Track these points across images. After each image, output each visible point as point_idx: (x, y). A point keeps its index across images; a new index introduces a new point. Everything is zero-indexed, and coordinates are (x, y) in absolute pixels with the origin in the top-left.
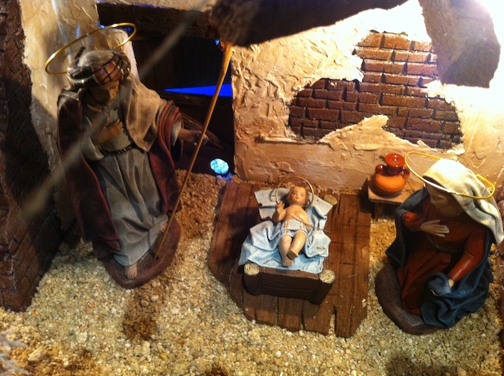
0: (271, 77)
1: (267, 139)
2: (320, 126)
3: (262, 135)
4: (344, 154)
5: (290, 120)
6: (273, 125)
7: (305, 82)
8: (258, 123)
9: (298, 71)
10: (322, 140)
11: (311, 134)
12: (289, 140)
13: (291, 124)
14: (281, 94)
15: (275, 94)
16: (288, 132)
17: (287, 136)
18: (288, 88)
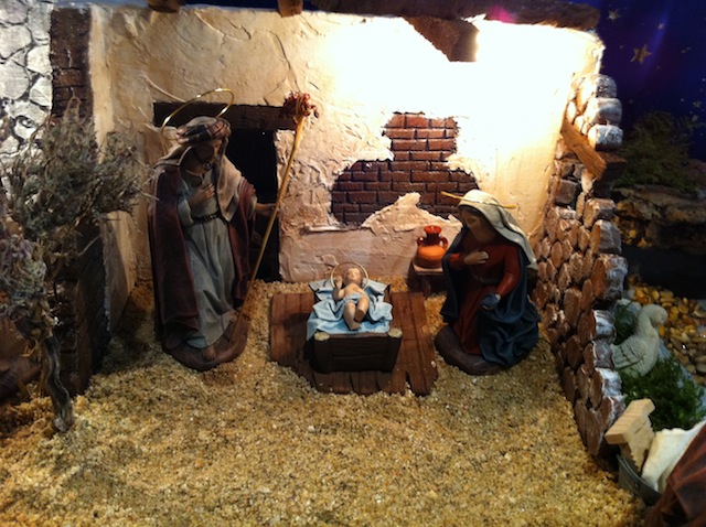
0: (313, 163)
1: (312, 229)
2: (360, 210)
3: (307, 225)
4: (385, 239)
5: (332, 207)
6: (316, 213)
7: (344, 165)
8: (303, 212)
9: (337, 155)
10: (364, 225)
11: (352, 219)
12: (333, 228)
13: (333, 211)
14: (323, 180)
15: (318, 180)
16: (332, 220)
17: (331, 224)
18: (329, 173)
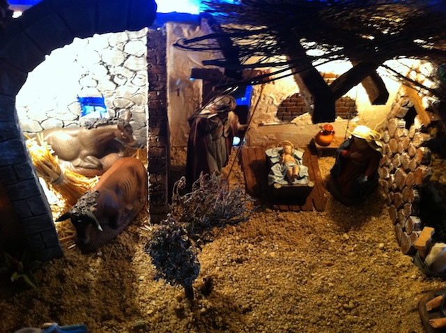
0: (271, 95)
1: (265, 124)
2: (292, 115)
3: (263, 122)
4: (302, 127)
5: (277, 114)
6: (269, 117)
7: (287, 96)
8: (262, 117)
9: (285, 91)
10: (292, 122)
12: (276, 123)
14: (275, 102)
15: (272, 102)
16: (276, 119)
17: (276, 121)
18: (279, 99)
